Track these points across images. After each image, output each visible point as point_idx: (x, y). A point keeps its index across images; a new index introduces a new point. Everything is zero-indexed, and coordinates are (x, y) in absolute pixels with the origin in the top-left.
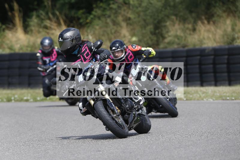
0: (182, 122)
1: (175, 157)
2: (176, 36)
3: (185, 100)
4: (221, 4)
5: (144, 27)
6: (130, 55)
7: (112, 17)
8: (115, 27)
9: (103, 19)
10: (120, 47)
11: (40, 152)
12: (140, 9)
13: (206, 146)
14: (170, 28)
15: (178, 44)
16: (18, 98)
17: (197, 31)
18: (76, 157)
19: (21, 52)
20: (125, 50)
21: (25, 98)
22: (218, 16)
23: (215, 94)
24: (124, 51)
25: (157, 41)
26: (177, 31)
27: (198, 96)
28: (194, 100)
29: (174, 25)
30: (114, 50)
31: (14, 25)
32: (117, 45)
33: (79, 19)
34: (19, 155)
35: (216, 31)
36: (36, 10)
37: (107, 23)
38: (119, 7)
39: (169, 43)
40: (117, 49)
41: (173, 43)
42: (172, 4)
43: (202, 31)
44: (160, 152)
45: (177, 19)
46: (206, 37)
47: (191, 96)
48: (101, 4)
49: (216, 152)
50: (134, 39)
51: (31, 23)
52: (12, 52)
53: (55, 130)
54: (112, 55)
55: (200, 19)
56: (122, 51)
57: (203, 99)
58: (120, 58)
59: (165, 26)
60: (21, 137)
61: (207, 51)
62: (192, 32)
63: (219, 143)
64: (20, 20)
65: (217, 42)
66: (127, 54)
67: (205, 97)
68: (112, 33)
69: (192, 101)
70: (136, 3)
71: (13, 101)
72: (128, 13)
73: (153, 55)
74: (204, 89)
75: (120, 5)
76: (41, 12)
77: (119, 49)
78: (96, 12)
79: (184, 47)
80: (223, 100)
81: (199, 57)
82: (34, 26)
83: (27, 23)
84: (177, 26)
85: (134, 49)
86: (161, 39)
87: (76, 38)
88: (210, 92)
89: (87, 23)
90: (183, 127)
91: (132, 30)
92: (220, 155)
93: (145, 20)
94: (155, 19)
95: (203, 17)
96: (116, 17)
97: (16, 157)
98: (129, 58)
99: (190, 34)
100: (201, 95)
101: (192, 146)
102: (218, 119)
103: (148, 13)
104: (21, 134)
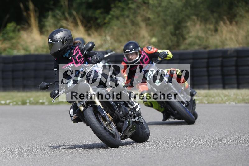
0: (203, 126)
1: (196, 162)
2: (198, 37)
3: (206, 104)
4: (244, 3)
5: (164, 27)
6: (145, 58)
7: (131, 17)
8: (134, 28)
9: (121, 19)
10: (134, 49)
11: (56, 157)
12: (159, 9)
13: (228, 151)
14: (191, 29)
15: (200, 45)
16: (33, 101)
17: (219, 32)
18: (93, 162)
19: (36, 53)
20: (140, 52)
21: (41, 101)
22: (241, 16)
23: (238, 97)
24: (138, 54)
25: (178, 42)
26: (198, 32)
27: (220, 99)
28: (216, 103)
29: (195, 26)
30: (127, 52)
31: (29, 25)
32: (131, 47)
33: (96, 19)
34: (34, 159)
35: (238, 31)
36: (52, 10)
37: (125, 24)
38: (138, 7)
39: (190, 44)
40: (131, 51)
41: (194, 44)
42: (193, 3)
43: (224, 32)
44: (180, 157)
45: (198, 19)
46: (228, 38)
47: (213, 99)
48: (120, 4)
49: (238, 158)
50: (154, 40)
51: (47, 24)
52: (27, 53)
53: (71, 134)
54: (126, 58)
55: (222, 20)
56: (136, 53)
57: (225, 103)
58: (134, 60)
59: (186, 27)
60: (36, 141)
61: (229, 53)
62: (213, 33)
63: (242, 148)
64: (35, 20)
65: (239, 44)
66: (142, 56)
67: (227, 100)
68: (130, 34)
69: (214, 105)
70: (156, 2)
71: (28, 104)
72: (147, 13)
73: (170, 57)
74: (226, 92)
75: (139, 5)
76: (57, 12)
77: (133, 52)
78: (114, 12)
79: (205, 48)
80: (246, 103)
81: (220, 59)
82: (50, 26)
83: (42, 23)
84: (198, 27)
85: (149, 51)
86: (181, 39)
87: (67, 40)
88: (232, 95)
89: (105, 24)
90: (205, 131)
91: (151, 30)
92: (243, 161)
93: (165, 21)
94: (175, 20)
95: (225, 18)
96: (135, 17)
97: (32, 162)
98: (144, 61)
99: (212, 35)
100: (223, 98)
101: (214, 151)
102: (241, 123)
103: (167, 13)
104: (36, 138)
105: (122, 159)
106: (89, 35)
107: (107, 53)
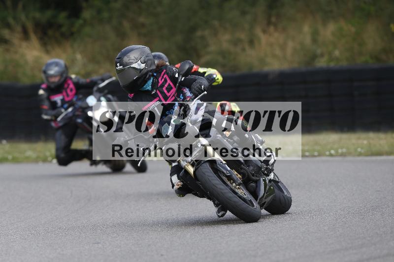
33: (60, 26)
87: (145, 59)
89: (73, 33)
105: (106, 248)
106: (48, 52)
107: (103, 80)
